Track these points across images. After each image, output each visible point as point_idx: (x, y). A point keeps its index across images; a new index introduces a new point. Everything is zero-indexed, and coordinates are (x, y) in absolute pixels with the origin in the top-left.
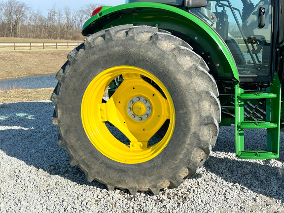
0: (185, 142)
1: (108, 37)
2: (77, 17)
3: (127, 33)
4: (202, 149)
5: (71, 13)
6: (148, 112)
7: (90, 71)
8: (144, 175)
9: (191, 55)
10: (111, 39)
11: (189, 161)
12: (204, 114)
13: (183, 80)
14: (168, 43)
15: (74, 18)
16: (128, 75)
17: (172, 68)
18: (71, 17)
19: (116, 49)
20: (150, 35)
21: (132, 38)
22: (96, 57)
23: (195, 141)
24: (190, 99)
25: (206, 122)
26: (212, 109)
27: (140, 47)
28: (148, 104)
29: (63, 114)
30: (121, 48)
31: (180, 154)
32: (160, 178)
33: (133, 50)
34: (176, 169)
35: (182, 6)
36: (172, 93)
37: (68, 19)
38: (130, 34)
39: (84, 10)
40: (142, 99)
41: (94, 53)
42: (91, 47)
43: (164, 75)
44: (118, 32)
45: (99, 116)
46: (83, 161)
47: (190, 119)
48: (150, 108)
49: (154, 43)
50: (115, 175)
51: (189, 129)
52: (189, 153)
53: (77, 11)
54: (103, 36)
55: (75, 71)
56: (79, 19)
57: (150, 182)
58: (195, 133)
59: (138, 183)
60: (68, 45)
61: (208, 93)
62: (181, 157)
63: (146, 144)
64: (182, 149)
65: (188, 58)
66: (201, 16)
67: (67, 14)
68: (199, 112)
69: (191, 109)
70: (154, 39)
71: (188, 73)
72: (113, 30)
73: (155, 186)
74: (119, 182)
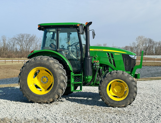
0: (56, 87)
1: (36, 59)
2: (11, 43)
3: (41, 58)
4: (61, 89)
5: (7, 39)
6: (47, 81)
7: (30, 69)
8: (45, 97)
9: (58, 64)
10: (36, 60)
11: (58, 93)
12: (61, 79)
13: (56, 70)
14: (52, 61)
15: (9, 43)
16: (41, 70)
17: (53, 67)
18: (7, 42)
19: (38, 62)
20: (47, 59)
21: (42, 59)
22: (32, 64)
23: (59, 87)
24: (58, 75)
25: (62, 81)
26: (64, 78)
27: (44, 62)
28: (47, 78)
29: (22, 81)
30: (39, 62)
31: (55, 90)
32: (50, 98)
33: (42, 63)
34: (54, 95)
35: (56, 51)
36: (53, 74)
37: (5, 44)
38: (42, 58)
39: (16, 37)
40: (45, 77)
41: (31, 64)
42: (31, 62)
43: (51, 69)
44: (38, 58)
45: (32, 82)
46: (27, 95)
47: (58, 81)
48: (48, 79)
49: (48, 61)
50: (37, 98)
51: (57, 83)
52: (58, 90)
53: (11, 39)
54: (34, 59)
55: (26, 68)
56: (12, 44)
57: (47, 99)
58: (59, 85)
59: (44, 100)
60: (5, 62)
61: (62, 74)
62: (55, 91)
63: (46, 90)
64: (56, 89)
65: (57, 65)
66: (62, 54)
67: (4, 40)
68: (60, 79)
69: (58, 78)
70: (48, 60)
71: (57, 69)
72: (37, 57)
73: (48, 101)
74: (38, 100)
